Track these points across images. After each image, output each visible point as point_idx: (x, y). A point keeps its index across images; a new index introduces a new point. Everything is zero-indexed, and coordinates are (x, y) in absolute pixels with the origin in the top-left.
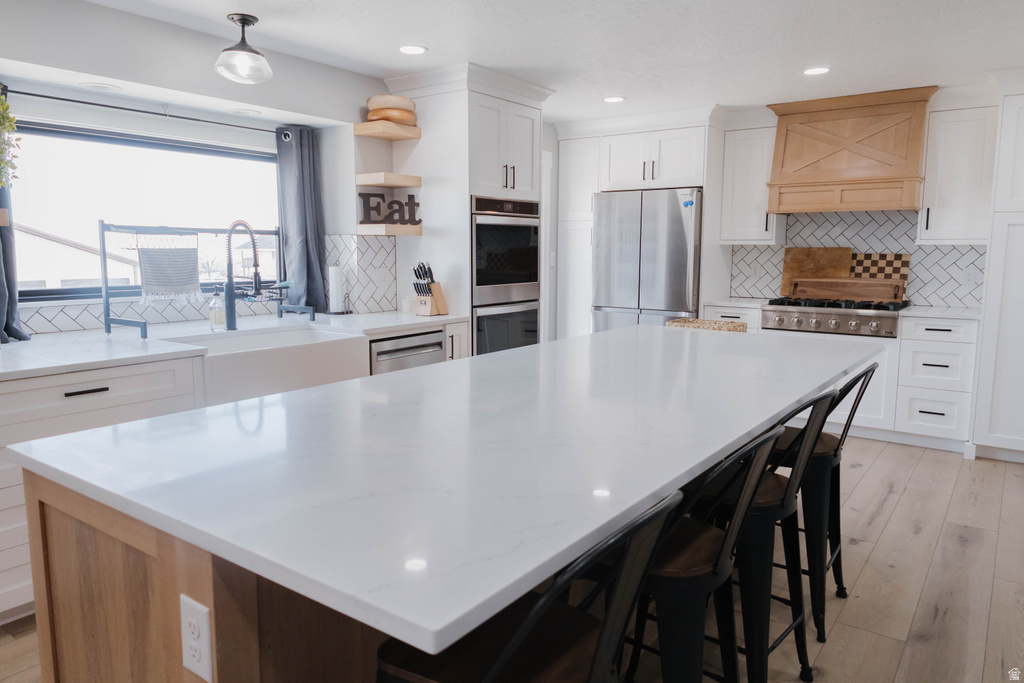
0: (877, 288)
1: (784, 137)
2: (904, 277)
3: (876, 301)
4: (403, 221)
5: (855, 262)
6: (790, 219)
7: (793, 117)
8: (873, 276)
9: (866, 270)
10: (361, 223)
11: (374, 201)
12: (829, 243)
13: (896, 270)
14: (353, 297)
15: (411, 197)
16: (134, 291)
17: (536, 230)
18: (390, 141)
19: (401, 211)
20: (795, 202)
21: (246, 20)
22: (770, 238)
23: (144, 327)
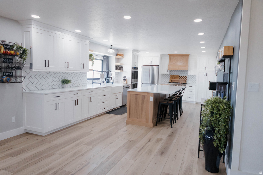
0: (182, 81)
1: (170, 59)
2: (186, 79)
3: (183, 83)
4: (121, 70)
5: (180, 77)
6: (171, 71)
7: (172, 56)
8: (182, 79)
9: (181, 78)
10: (116, 70)
11: (117, 67)
12: (176, 74)
13: (185, 78)
14: (114, 81)
15: (122, 67)
16: (99, 79)
17: (137, 72)
18: (118, 58)
19: (121, 68)
20: (172, 68)
21: (112, 45)
22: (168, 73)
23: (100, 83)
